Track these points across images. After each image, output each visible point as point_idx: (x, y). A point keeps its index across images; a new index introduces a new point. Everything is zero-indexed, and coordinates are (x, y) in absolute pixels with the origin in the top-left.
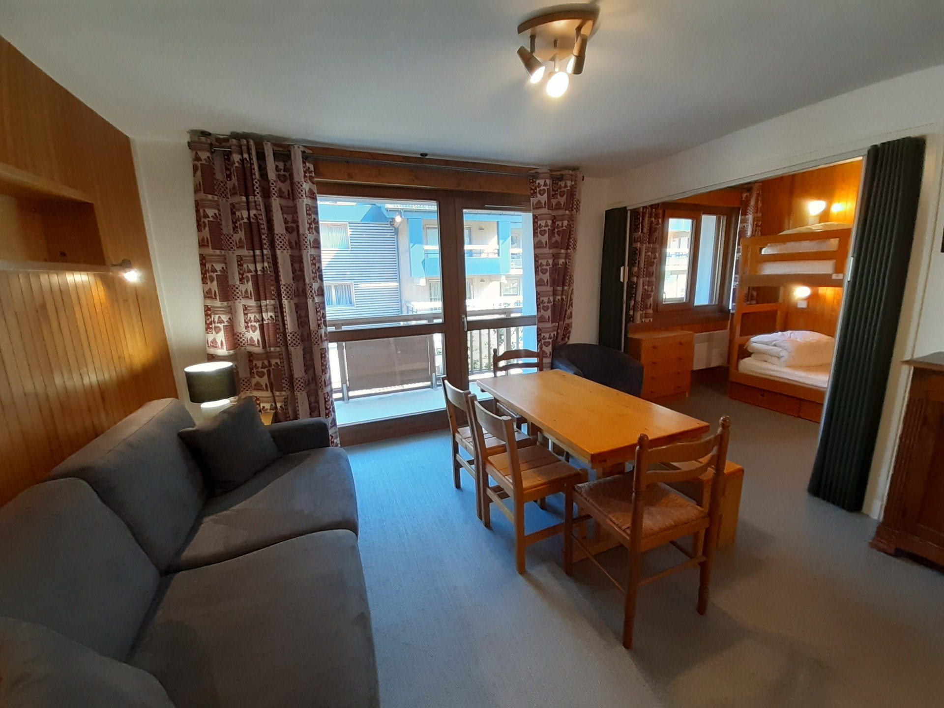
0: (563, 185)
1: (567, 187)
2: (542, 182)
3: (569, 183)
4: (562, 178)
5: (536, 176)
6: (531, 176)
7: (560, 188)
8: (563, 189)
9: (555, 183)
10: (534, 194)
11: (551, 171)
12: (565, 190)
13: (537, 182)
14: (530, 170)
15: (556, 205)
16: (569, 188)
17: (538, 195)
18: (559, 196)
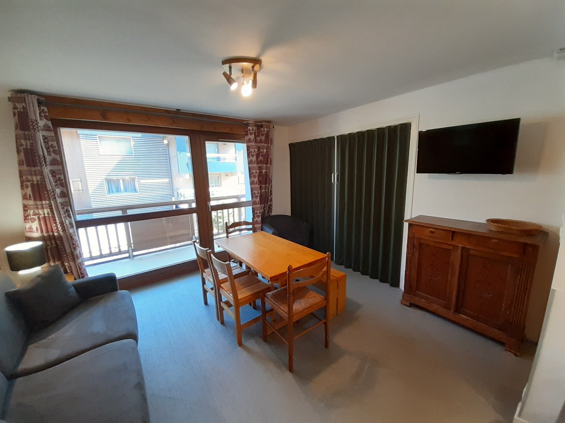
0: (263, 130)
1: (265, 131)
2: (251, 128)
3: (266, 129)
4: (262, 126)
5: (247, 125)
6: (245, 125)
7: (261, 131)
8: (263, 132)
9: (259, 129)
10: (247, 135)
11: (256, 122)
12: (264, 133)
13: (249, 128)
14: (244, 121)
15: (260, 141)
16: (266, 132)
17: (249, 135)
18: (261, 136)
